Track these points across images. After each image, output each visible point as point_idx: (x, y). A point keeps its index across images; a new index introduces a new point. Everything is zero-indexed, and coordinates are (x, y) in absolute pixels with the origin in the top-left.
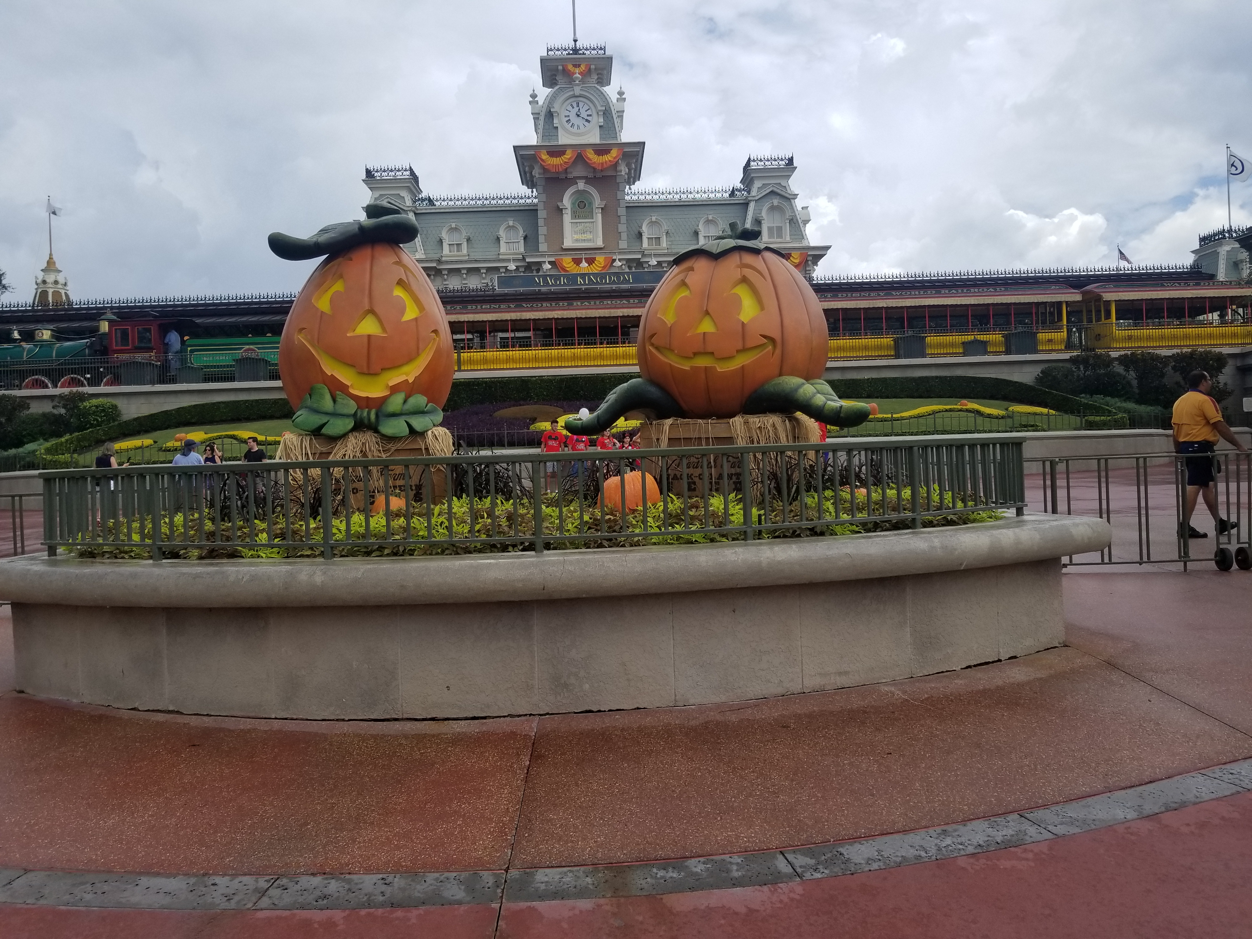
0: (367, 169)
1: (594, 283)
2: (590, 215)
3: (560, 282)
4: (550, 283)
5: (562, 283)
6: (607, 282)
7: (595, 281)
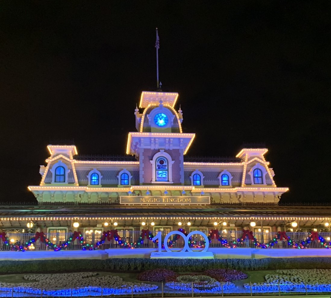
1: (171, 202)
3: (154, 201)
4: (149, 201)
5: (155, 202)
6: (178, 202)
7: (172, 201)
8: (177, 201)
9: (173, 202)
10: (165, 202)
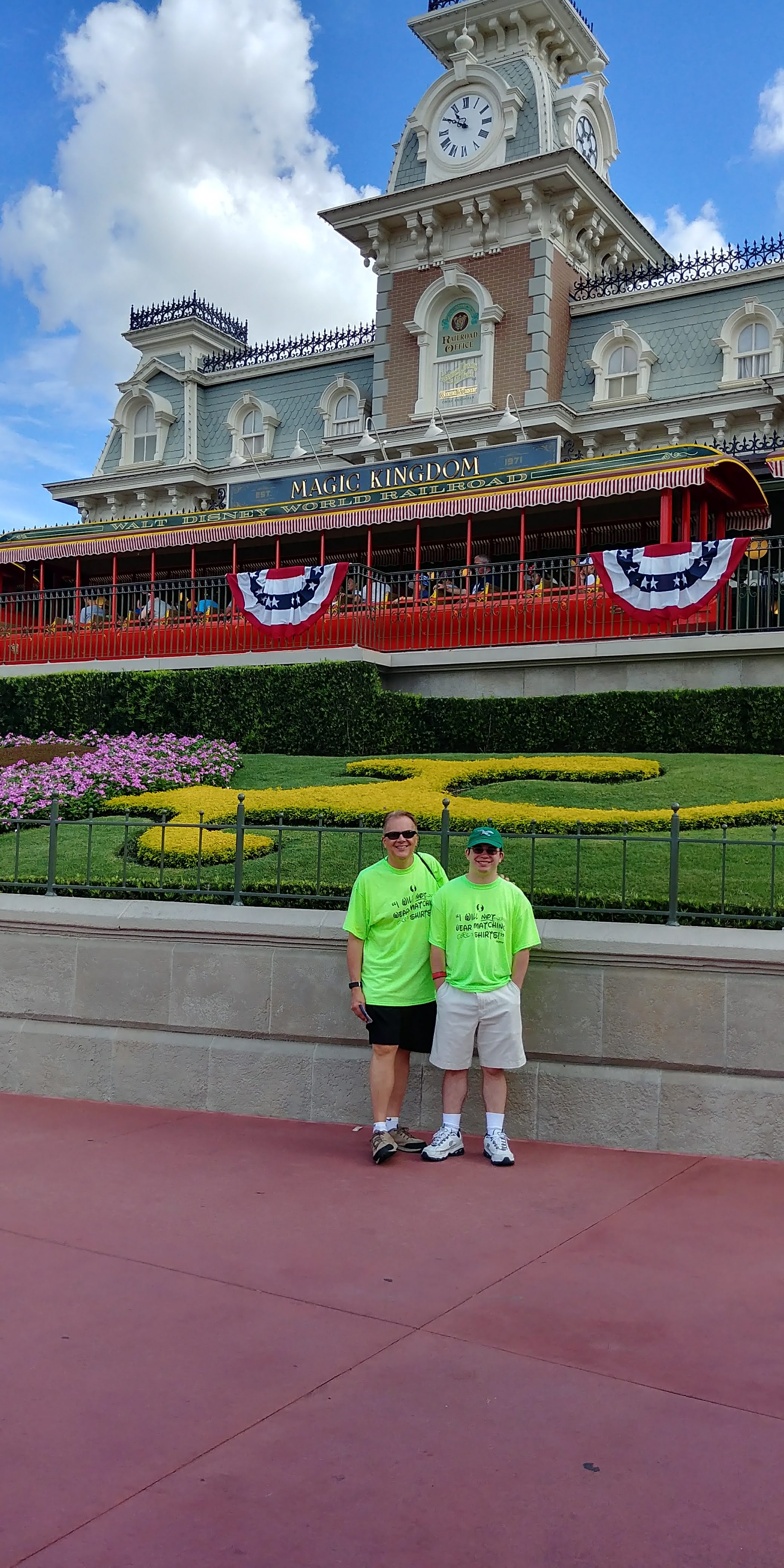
0: (133, 314)
2: (474, 342)
3: (338, 487)
4: (320, 493)
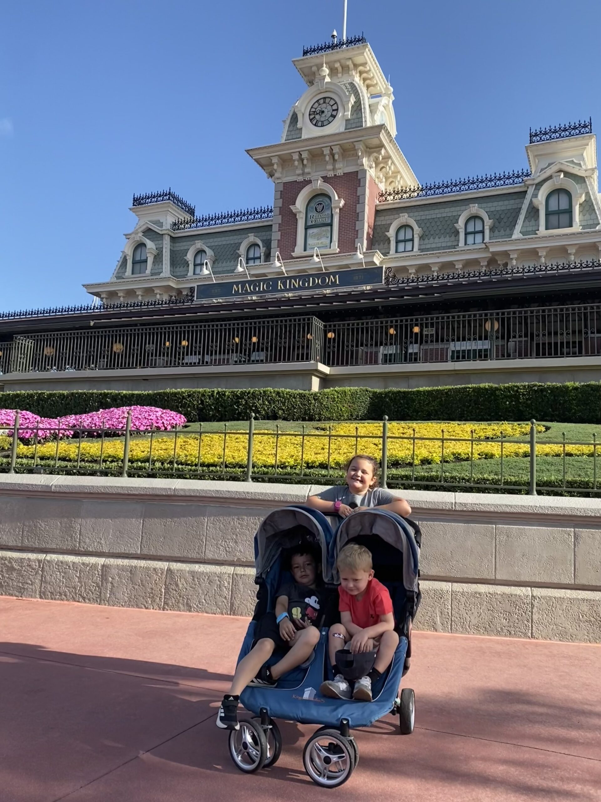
0: (134, 198)
2: (328, 218)
4: (249, 291)
5: (261, 289)
6: (311, 285)
7: (297, 286)
8: (309, 284)
9: (300, 288)
10: (283, 288)
